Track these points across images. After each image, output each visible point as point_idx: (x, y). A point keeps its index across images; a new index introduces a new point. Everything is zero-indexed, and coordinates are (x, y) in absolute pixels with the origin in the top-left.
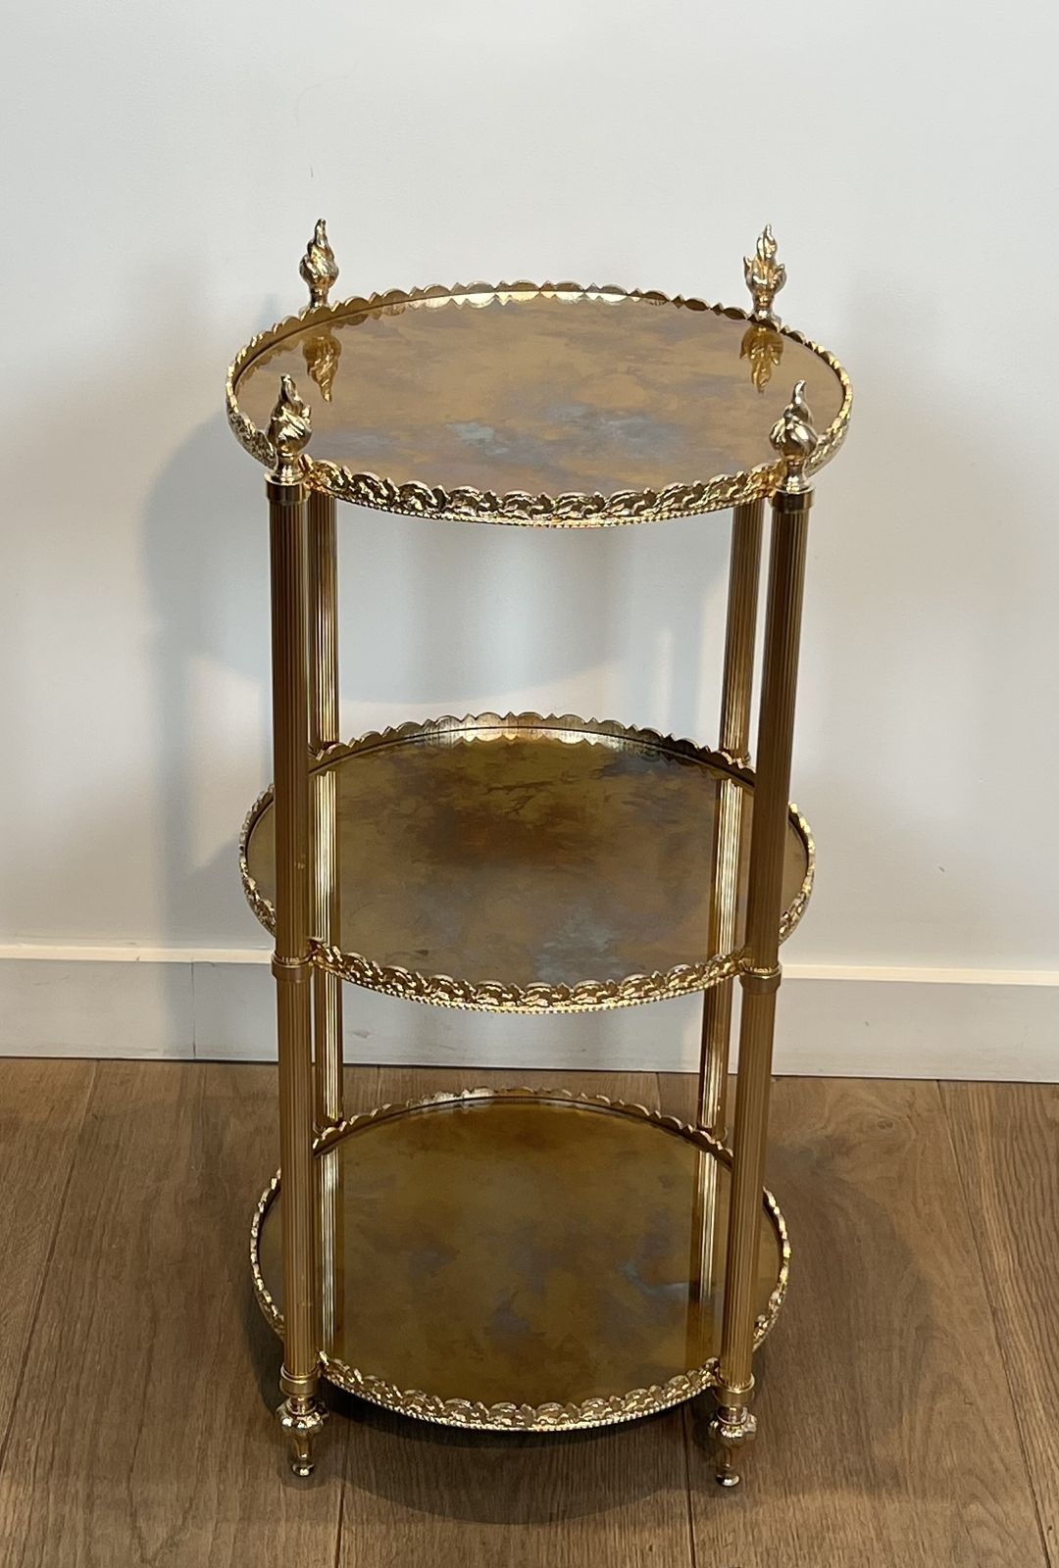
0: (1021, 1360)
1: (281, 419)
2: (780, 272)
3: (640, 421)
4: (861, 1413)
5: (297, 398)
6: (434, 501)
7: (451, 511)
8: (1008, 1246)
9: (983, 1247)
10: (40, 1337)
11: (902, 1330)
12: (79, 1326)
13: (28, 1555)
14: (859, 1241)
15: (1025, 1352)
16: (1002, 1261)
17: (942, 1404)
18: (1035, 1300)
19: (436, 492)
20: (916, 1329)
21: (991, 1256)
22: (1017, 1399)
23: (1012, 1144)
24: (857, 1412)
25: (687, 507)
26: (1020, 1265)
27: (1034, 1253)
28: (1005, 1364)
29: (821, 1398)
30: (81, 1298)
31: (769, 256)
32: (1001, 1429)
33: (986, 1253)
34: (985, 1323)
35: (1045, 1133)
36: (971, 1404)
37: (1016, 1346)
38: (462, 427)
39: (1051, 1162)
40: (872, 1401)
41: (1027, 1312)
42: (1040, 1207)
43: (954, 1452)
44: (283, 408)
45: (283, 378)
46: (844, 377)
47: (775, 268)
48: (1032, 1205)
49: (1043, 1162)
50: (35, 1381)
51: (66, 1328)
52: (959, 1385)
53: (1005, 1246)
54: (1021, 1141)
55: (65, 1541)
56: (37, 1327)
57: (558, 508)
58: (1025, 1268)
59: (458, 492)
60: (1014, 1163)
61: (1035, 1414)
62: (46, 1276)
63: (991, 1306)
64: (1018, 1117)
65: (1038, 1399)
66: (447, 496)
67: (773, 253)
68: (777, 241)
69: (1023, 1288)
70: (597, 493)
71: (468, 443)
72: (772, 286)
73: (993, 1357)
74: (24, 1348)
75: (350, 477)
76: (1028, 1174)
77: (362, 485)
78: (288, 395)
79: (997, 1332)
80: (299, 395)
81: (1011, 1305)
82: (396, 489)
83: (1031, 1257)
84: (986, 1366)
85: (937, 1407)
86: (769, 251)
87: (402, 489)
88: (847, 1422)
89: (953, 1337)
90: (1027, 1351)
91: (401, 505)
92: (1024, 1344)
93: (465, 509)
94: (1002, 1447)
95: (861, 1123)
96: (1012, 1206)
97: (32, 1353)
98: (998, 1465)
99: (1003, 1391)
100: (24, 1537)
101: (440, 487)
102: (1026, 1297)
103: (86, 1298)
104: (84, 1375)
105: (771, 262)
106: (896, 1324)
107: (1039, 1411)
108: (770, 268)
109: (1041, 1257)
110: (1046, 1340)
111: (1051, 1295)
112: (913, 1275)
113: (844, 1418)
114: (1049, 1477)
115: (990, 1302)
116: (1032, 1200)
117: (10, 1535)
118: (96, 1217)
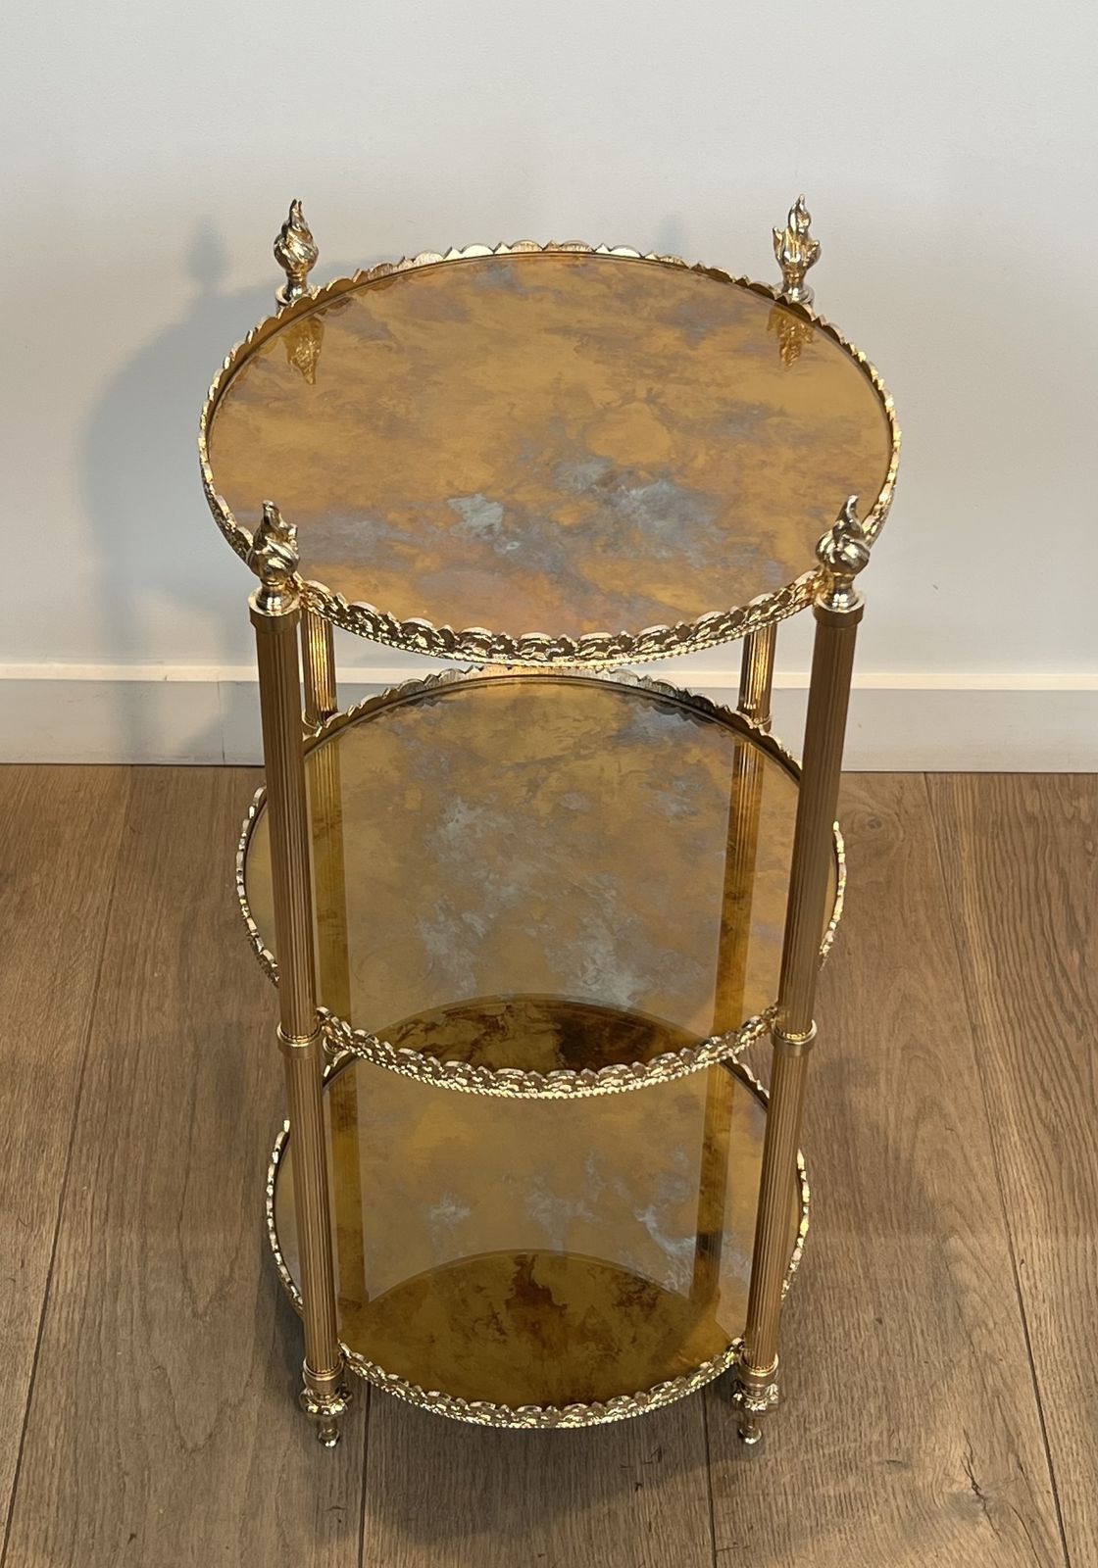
0: (998, 1081)
1: (265, 551)
2: (814, 249)
3: (665, 487)
4: (851, 1142)
5: (282, 525)
6: (441, 641)
7: (461, 651)
8: (987, 955)
9: (965, 957)
10: (91, 1075)
11: (888, 1049)
12: (126, 1063)
13: (89, 1311)
14: (849, 954)
15: (1001, 1071)
16: (982, 971)
17: (926, 1129)
18: (1012, 1014)
19: (443, 632)
20: (903, 1049)
21: (971, 965)
22: (994, 1124)
23: (993, 844)
24: (847, 1142)
25: (723, 634)
26: (999, 977)
27: (1011, 963)
28: (984, 1083)
29: (814, 1125)
30: (128, 1032)
31: (802, 231)
32: (979, 1156)
33: (967, 964)
34: (965, 1041)
35: (1024, 828)
36: (952, 1130)
37: (993, 1066)
38: (466, 504)
39: (1029, 862)
40: (861, 1129)
41: (1004, 1027)
42: (1018, 912)
43: (936, 1181)
44: (266, 538)
45: (264, 506)
46: (889, 403)
47: (808, 243)
48: (1011, 909)
49: (1022, 861)
50: (88, 1124)
51: (114, 1066)
52: (941, 1109)
53: (984, 954)
54: (1001, 837)
55: (123, 1296)
56: (88, 1064)
57: (580, 650)
58: (1003, 979)
59: (468, 634)
60: (995, 863)
61: (1010, 1138)
62: (94, 1008)
63: (971, 1023)
64: (999, 811)
65: (1013, 1122)
66: (456, 637)
67: (806, 228)
68: (811, 214)
69: (1001, 1000)
70: (623, 633)
71: (474, 531)
72: (805, 265)
73: (971, 1074)
74: (76, 1089)
75: (345, 606)
76: (1007, 874)
77: (359, 616)
78: (271, 524)
79: (976, 1053)
80: (285, 521)
81: (990, 1020)
82: (397, 625)
83: (1010, 968)
84: (967, 1088)
85: (921, 1133)
86: (801, 225)
87: (405, 626)
88: (838, 1152)
89: (936, 1057)
90: (1004, 1069)
91: (403, 641)
92: (1001, 1063)
93: (476, 650)
94: (980, 1176)
95: (853, 823)
96: (992, 910)
97: (84, 1092)
98: (977, 1197)
99: (982, 1115)
100: (84, 1293)
101: (448, 627)
102: (1003, 1009)
103: (132, 1032)
104: (134, 1116)
105: (803, 237)
106: (883, 1045)
107: (1013, 1135)
108: (803, 243)
109: (1019, 968)
110: (1021, 1057)
111: (1027, 1007)
112: (899, 990)
113: (835, 1147)
114: (1022, 1206)
115: (970, 1018)
116: (1010, 903)
117: (72, 1290)
118: (137, 944)
